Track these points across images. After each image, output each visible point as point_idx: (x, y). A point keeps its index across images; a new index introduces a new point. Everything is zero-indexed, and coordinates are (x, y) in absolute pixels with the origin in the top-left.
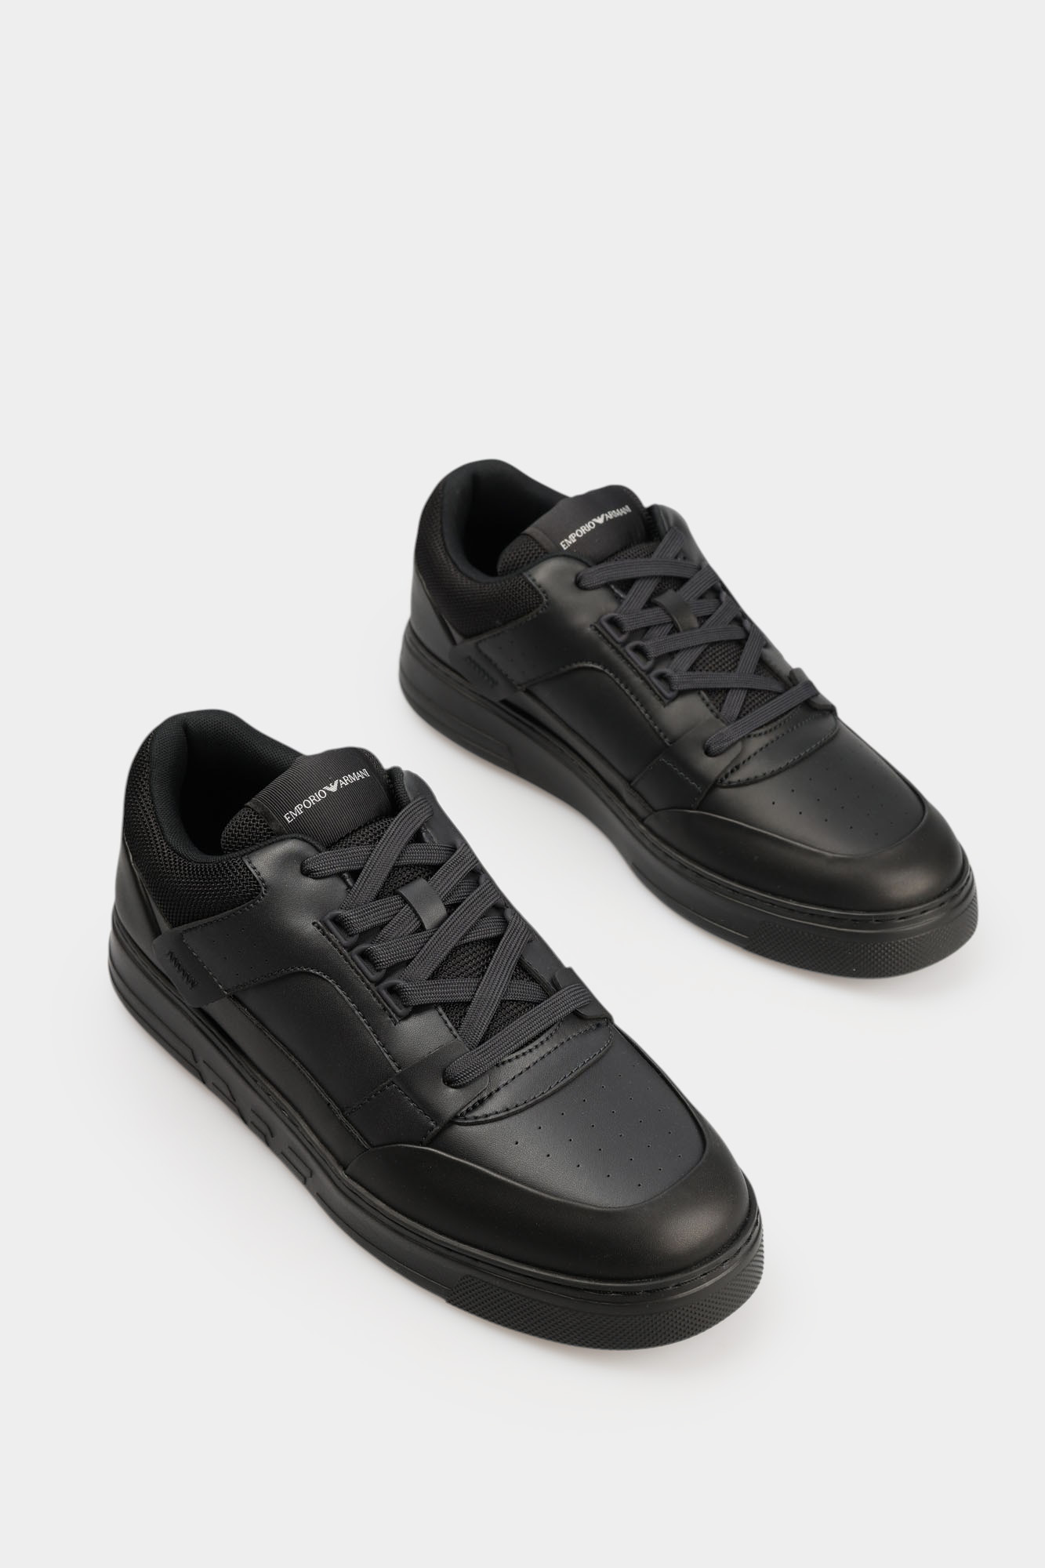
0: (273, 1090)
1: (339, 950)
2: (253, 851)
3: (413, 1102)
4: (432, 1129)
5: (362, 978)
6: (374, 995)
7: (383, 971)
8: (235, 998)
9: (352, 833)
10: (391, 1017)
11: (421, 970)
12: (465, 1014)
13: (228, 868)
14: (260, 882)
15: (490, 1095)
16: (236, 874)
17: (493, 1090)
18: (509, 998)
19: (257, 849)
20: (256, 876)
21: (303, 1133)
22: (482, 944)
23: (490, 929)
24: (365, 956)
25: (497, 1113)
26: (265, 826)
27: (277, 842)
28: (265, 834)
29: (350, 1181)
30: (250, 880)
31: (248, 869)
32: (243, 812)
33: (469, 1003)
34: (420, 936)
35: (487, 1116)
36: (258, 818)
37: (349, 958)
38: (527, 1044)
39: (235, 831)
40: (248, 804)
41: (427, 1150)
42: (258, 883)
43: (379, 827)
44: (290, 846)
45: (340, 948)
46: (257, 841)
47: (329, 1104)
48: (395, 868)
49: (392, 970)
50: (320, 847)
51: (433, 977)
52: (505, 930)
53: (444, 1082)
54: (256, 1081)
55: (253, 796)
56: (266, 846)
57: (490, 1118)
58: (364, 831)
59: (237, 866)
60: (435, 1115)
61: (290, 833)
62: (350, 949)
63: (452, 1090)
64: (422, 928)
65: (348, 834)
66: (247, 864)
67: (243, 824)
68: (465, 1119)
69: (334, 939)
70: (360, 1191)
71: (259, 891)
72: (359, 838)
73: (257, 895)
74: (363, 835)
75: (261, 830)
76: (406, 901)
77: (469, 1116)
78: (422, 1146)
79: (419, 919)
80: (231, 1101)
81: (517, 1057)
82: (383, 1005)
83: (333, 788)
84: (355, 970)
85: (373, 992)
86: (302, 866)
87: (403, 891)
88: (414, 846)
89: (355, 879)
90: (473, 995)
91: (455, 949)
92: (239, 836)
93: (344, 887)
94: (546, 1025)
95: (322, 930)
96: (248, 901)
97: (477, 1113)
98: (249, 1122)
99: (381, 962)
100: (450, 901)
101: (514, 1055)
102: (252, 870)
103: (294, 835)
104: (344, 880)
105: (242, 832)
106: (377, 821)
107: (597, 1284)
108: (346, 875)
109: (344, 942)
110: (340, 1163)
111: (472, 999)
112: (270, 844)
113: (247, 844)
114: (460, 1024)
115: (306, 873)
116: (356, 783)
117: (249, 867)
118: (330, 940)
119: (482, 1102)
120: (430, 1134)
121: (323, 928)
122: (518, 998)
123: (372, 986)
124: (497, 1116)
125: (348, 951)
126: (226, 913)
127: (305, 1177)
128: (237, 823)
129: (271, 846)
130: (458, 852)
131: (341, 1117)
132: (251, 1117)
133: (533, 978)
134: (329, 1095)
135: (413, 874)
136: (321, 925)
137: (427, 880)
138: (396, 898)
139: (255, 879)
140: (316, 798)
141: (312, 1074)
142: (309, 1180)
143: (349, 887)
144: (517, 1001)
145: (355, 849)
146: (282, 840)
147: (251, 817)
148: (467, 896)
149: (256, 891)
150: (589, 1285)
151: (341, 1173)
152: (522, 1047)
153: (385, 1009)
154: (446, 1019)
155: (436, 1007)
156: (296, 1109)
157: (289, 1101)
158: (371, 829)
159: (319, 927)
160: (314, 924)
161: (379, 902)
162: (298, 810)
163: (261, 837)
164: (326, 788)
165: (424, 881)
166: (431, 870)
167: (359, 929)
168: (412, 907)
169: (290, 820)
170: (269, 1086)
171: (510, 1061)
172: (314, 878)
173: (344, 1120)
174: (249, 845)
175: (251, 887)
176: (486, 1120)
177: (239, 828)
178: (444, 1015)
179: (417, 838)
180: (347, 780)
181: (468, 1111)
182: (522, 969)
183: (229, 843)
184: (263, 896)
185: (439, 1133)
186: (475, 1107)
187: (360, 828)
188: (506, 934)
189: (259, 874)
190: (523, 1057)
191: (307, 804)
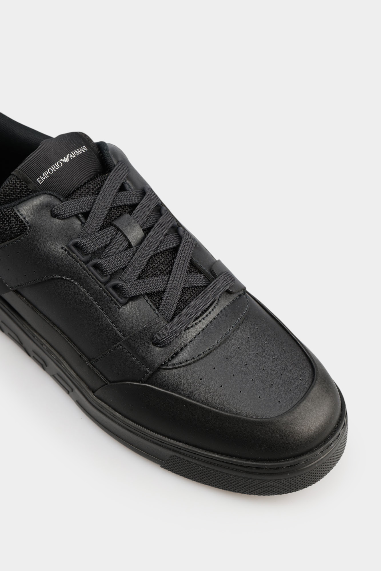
0: (45, 342)
1: (80, 264)
2: (19, 203)
3: (134, 357)
4: (147, 373)
5: (96, 280)
6: (105, 291)
7: (109, 276)
8: (17, 292)
9: (80, 187)
10: (116, 304)
11: (132, 273)
12: (162, 298)
13: (5, 215)
14: (26, 224)
15: (182, 349)
16: (10, 218)
17: (183, 346)
18: (188, 286)
19: (22, 202)
20: (23, 220)
21: (66, 370)
22: (167, 252)
23: (172, 243)
24: (96, 266)
25: (187, 361)
26: (25, 187)
27: (35, 196)
28: (25, 192)
29: (98, 400)
30: (19, 222)
31: (17, 215)
32: (10, 178)
33: (163, 292)
34: (130, 251)
35: (181, 363)
36: (20, 182)
37: (87, 269)
38: (201, 315)
39: (7, 191)
40: (13, 173)
41: (145, 386)
42: (24, 224)
43: (97, 182)
44: (42, 199)
45: (81, 262)
46: (21, 197)
47: (81, 356)
48: (111, 208)
49: (113, 275)
50: (62, 199)
51: (140, 277)
52: (180, 242)
53: (153, 344)
54: (34, 337)
55: (16, 168)
56: (27, 199)
57: (183, 364)
58: (88, 185)
59: (10, 214)
60: (149, 365)
61: (42, 190)
62: (86, 263)
63: (158, 349)
64: (130, 246)
65: (78, 188)
66: (17, 212)
67: (11, 186)
68: (168, 365)
69: (76, 257)
70: (104, 406)
71: (26, 229)
72: (85, 190)
73: (25, 232)
74: (88, 188)
75: (23, 189)
76: (118, 230)
77: (170, 363)
78: (141, 383)
79: (128, 240)
80: (20, 345)
81: (196, 324)
82: (110, 297)
83: (66, 160)
84: (91, 276)
85: (103, 289)
86: (52, 211)
87: (116, 223)
88: (120, 194)
89: (86, 218)
90: (166, 287)
91: (152, 257)
92: (10, 194)
93: (79, 223)
94: (211, 302)
95: (68, 252)
96: (19, 235)
97: (175, 361)
98: (32, 356)
99: (107, 271)
100: (146, 227)
101: (194, 323)
102: (20, 216)
103: (44, 192)
104: (79, 218)
105: (11, 191)
106: (95, 178)
107: (258, 464)
108: (80, 215)
109: (83, 259)
110: (90, 388)
111: (165, 289)
112: (30, 198)
113: (15, 199)
114: (159, 305)
115: (55, 216)
116: (80, 155)
117: (18, 214)
118: (73, 258)
119: (177, 354)
120: (147, 376)
121: (68, 251)
122: (193, 285)
123: (103, 286)
124: (188, 363)
125: (86, 264)
126: (6, 243)
127: (69, 391)
128: (7, 186)
129: (30, 200)
130: (147, 194)
131: (89, 364)
132: (33, 354)
133: (199, 271)
134: (79, 350)
135: (120, 211)
136: (67, 249)
137: (130, 214)
138: (112, 228)
139: (22, 222)
140: (56, 167)
141: (68, 338)
142: (71, 393)
143: (83, 223)
144: (192, 287)
145: (84, 199)
146: (37, 195)
147: (16, 182)
148: (156, 222)
149: (23, 229)
150: (253, 465)
151: (91, 394)
152: (199, 317)
153: (112, 300)
154: (151, 303)
155: (144, 296)
156: (60, 355)
157: (55, 350)
158: (92, 183)
159: (66, 250)
160: (62, 248)
161: (102, 232)
162: (45, 175)
163: (23, 194)
164: (62, 160)
165: (128, 214)
166: (132, 207)
167: (91, 250)
168: (123, 233)
169: (41, 182)
170: (42, 340)
171: (192, 327)
172: (60, 219)
173: (91, 366)
174: (16, 199)
175: (21, 227)
176: (181, 365)
177: (9, 189)
178: (149, 301)
179: (122, 188)
180: (75, 154)
181: (169, 360)
182: (194, 267)
183: (4, 198)
184: (29, 232)
185: (152, 375)
186: (173, 358)
187: (85, 183)
188: (182, 245)
189: (25, 219)
190: (200, 323)
191: (51, 171)
